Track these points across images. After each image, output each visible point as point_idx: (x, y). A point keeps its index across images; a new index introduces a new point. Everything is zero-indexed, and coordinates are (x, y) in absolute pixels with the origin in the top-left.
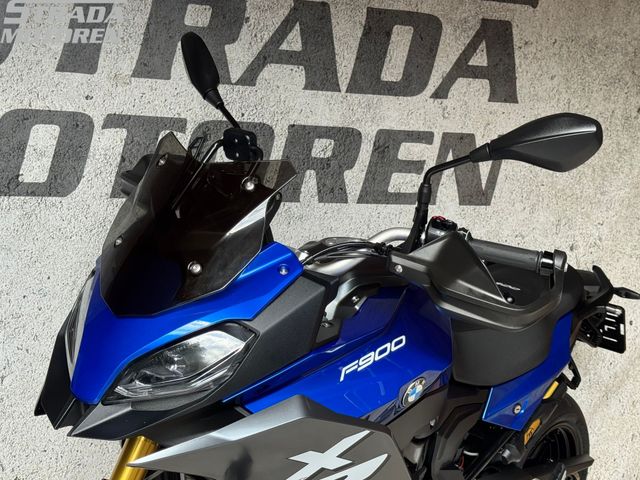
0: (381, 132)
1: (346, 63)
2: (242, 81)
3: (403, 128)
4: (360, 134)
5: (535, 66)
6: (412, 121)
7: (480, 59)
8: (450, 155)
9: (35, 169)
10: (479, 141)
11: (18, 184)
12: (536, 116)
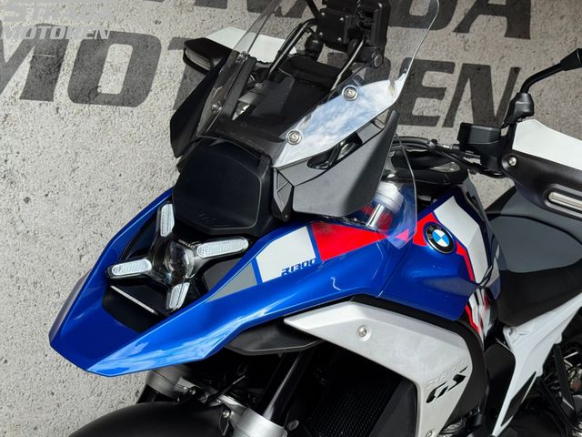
2: (290, 14)
3: (428, 58)
4: (389, 62)
5: (547, 7)
6: (436, 52)
8: (468, 84)
9: (111, 83)
10: (493, 72)
11: (97, 94)
12: (544, 52)
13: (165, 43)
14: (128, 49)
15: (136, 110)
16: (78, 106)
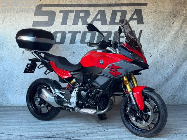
5: (147, 17)
10: (136, 32)
12: (148, 26)
15: (63, 45)
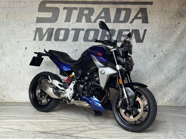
0: (119, 30)
1: (112, 18)
2: (94, 22)
3: (124, 29)
4: (115, 30)
5: (152, 16)
7: (140, 15)
8: (134, 33)
9: (61, 37)
10: (140, 31)
11: (59, 39)
12: (153, 26)
13: (70, 30)
14: (64, 31)
15: (66, 42)
16: (56, 42)
